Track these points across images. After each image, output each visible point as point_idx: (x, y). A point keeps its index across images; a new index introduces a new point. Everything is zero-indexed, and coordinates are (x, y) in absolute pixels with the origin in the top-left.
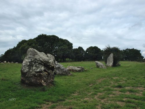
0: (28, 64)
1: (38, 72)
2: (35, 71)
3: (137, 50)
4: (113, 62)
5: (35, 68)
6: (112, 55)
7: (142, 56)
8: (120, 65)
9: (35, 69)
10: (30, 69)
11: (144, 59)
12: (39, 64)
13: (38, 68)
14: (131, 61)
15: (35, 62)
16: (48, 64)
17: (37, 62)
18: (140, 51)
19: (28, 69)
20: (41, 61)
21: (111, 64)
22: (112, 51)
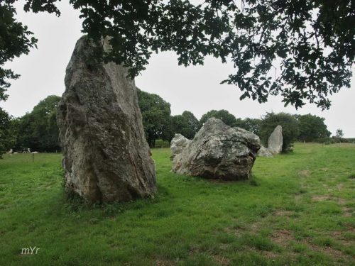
0: (221, 144)
1: (241, 156)
2: (237, 154)
3: (318, 118)
4: (282, 144)
5: (235, 150)
6: (279, 129)
7: (327, 131)
8: (292, 151)
9: (236, 152)
10: (226, 152)
11: (331, 136)
12: (243, 143)
13: (241, 149)
14: (306, 142)
15: (234, 141)
16: (254, 144)
17: (239, 141)
18: (323, 119)
19: (222, 152)
20: (244, 138)
21: (278, 148)
22: (278, 121)
